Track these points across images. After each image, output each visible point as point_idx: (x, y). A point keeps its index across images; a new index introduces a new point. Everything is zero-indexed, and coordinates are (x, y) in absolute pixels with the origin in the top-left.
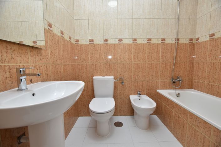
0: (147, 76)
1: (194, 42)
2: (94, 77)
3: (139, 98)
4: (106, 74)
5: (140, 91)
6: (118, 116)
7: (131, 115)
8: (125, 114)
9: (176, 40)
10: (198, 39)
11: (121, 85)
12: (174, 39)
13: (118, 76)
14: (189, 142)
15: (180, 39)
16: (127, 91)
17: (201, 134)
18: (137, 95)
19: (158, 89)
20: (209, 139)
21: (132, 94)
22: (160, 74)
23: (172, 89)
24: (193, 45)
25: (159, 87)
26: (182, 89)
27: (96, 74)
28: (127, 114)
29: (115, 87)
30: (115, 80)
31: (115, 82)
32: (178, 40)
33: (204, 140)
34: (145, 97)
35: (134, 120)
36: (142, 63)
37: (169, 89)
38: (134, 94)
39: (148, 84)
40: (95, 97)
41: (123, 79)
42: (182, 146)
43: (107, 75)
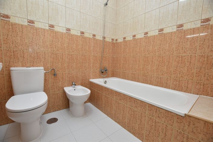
0: (81, 67)
1: (115, 41)
2: (12, 68)
3: (74, 89)
4: (32, 64)
5: (75, 81)
6: (50, 112)
7: (66, 108)
8: (59, 108)
9: (103, 38)
10: (117, 40)
11: (53, 77)
12: (102, 37)
13: (49, 67)
14: (148, 135)
15: (106, 38)
16: (60, 83)
17: (163, 124)
18: (72, 86)
19: (91, 79)
20: (171, 128)
21: (66, 86)
22: (91, 65)
23: (101, 78)
24: (114, 44)
25: (92, 77)
26: (108, 77)
27: (16, 64)
28: (61, 108)
29: (45, 80)
30: (45, 72)
31: (45, 74)
32: (105, 38)
33: (166, 129)
34: (79, 87)
35: (70, 112)
36: (76, 54)
37: (98, 78)
38: (68, 86)
39: (82, 75)
40: (14, 94)
41: (56, 70)
42: (140, 141)
43: (33, 66)
